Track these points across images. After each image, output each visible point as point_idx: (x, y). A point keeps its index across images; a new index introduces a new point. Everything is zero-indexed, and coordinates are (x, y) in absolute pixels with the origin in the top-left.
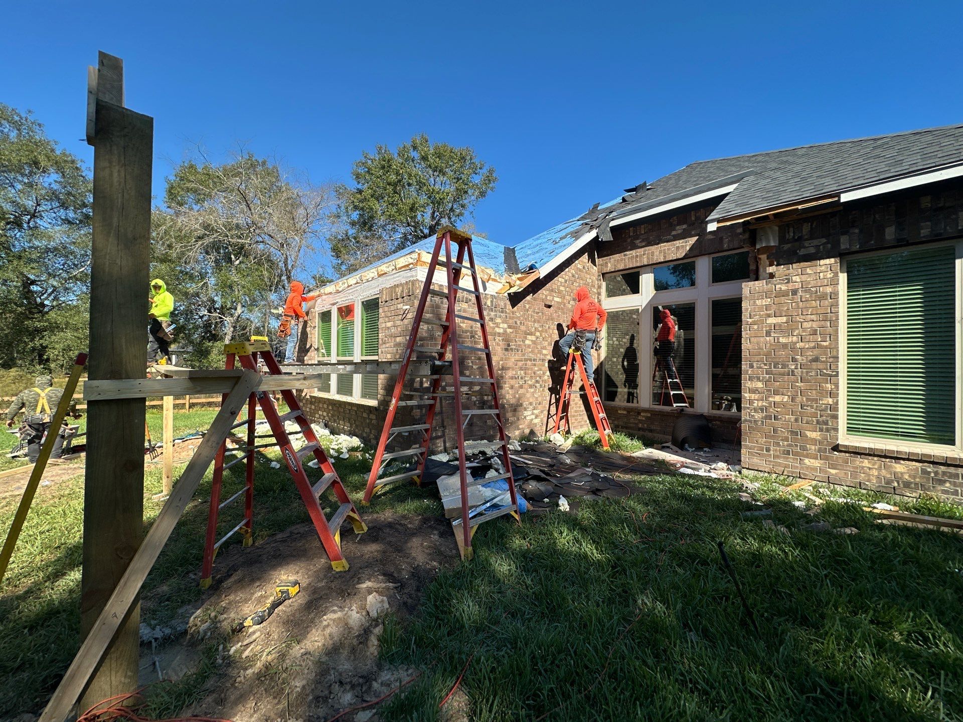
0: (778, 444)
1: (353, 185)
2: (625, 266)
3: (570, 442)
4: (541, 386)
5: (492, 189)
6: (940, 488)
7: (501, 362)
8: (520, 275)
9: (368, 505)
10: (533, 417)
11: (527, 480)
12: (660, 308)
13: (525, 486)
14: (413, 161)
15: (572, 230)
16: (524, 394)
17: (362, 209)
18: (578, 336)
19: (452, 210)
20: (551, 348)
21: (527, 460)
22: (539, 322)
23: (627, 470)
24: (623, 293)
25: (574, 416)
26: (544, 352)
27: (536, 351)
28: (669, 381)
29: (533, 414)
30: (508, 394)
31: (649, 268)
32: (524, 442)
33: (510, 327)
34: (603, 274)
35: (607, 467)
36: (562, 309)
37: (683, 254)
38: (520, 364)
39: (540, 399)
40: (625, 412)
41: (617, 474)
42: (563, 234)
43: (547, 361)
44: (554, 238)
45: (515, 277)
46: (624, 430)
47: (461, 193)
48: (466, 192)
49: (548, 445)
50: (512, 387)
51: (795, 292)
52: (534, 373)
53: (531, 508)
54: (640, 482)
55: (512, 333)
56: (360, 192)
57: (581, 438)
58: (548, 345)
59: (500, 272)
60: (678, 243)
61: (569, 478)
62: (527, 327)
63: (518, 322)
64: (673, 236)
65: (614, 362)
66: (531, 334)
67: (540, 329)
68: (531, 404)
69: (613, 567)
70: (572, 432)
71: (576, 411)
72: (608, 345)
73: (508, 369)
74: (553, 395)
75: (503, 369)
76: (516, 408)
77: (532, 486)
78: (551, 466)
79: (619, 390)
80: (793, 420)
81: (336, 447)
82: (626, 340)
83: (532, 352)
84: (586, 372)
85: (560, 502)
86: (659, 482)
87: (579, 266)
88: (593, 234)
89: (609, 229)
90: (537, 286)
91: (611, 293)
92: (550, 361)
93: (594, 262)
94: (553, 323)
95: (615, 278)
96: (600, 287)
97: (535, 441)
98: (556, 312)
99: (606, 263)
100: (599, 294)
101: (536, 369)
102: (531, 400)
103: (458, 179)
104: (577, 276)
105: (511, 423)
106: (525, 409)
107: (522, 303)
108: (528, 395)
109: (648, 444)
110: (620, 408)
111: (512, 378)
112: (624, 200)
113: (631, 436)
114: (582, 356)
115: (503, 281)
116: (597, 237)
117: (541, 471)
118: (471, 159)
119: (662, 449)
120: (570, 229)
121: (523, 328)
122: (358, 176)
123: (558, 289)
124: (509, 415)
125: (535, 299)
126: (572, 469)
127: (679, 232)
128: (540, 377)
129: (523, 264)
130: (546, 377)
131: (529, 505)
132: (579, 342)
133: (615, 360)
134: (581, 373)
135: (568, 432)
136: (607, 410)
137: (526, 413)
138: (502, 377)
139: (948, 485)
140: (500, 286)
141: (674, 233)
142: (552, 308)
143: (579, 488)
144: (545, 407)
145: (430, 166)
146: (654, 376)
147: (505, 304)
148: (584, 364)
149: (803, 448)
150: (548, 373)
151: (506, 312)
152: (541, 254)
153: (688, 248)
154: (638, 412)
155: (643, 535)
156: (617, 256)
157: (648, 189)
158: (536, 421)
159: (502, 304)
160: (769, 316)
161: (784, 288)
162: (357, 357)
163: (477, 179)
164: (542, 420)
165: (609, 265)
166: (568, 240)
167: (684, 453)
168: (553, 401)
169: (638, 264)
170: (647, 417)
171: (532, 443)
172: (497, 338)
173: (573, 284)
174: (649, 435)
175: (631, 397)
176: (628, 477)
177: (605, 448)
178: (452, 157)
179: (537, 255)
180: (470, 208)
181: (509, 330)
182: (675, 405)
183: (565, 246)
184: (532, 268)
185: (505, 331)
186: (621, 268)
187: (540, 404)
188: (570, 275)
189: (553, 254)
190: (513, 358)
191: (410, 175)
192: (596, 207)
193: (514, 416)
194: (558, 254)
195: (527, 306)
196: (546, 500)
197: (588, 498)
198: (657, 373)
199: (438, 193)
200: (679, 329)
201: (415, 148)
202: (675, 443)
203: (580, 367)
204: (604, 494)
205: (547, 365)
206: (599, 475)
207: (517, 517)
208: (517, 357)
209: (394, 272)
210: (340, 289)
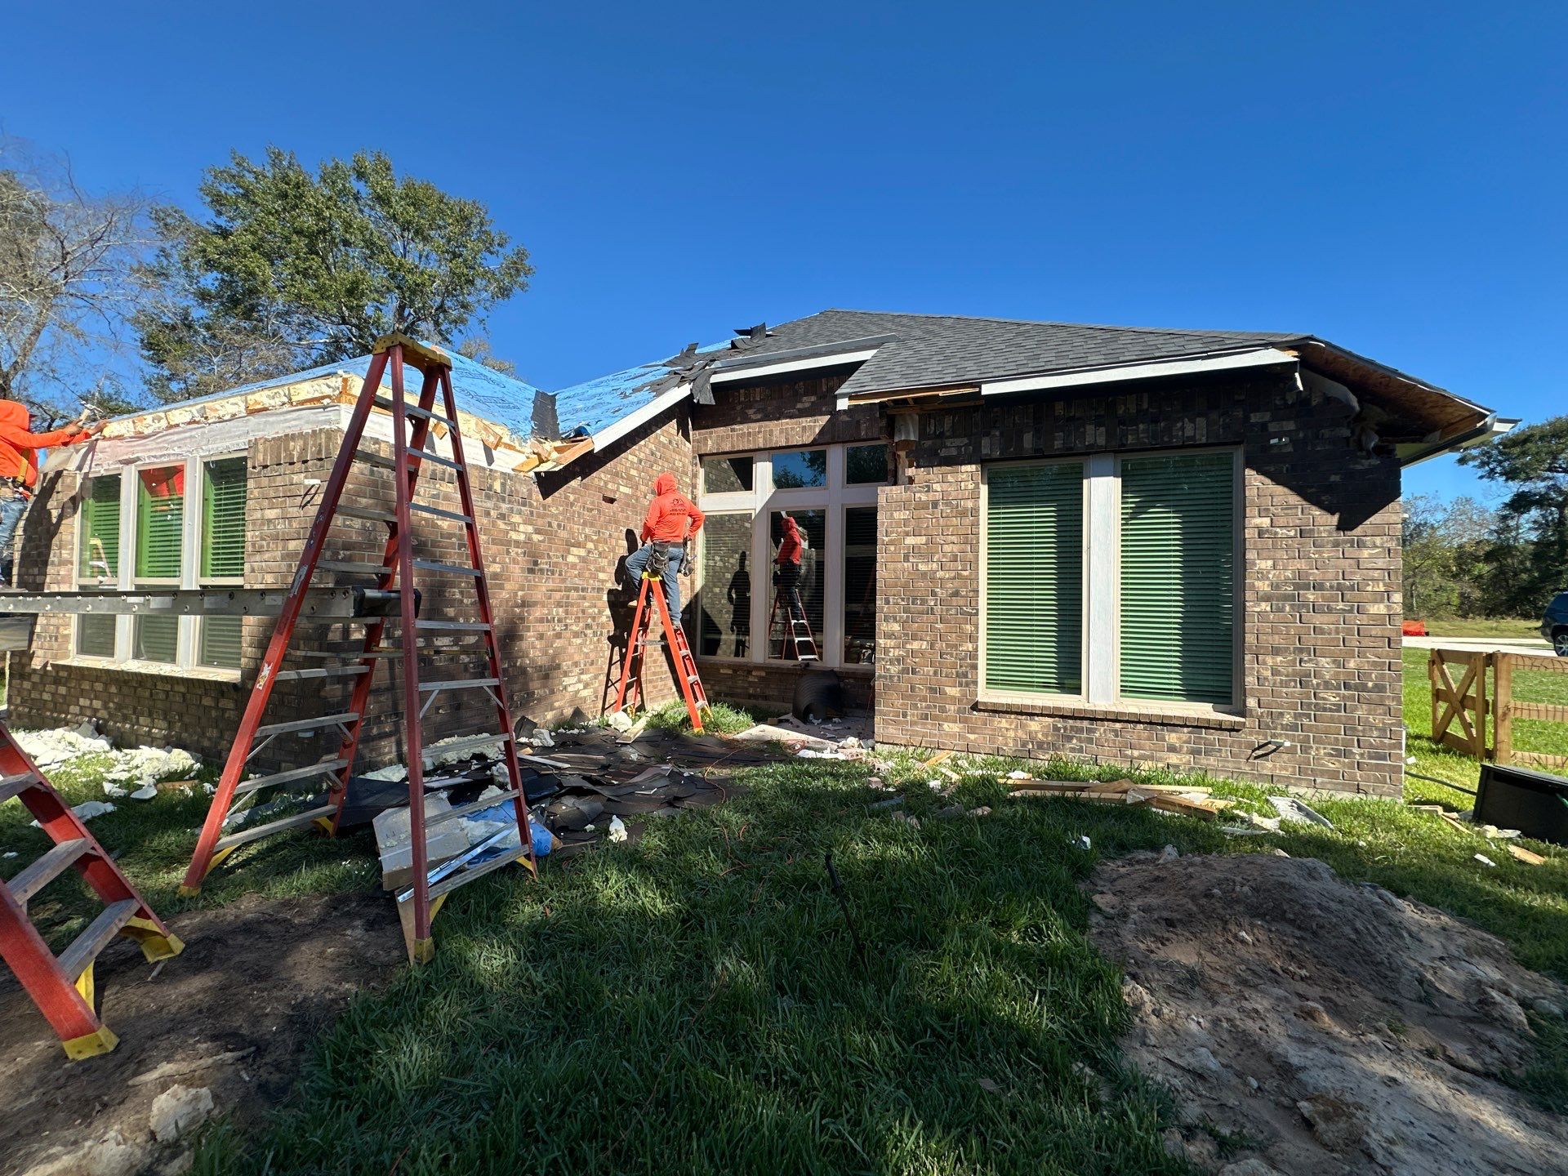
0: (915, 706)
1: (205, 216)
2: (733, 446)
3: (642, 723)
4: (595, 634)
5: (523, 286)
6: (1068, 746)
7: (520, 593)
8: (558, 444)
9: (194, 894)
10: (581, 686)
11: (559, 797)
12: (784, 514)
13: (554, 809)
14: (357, 199)
15: (653, 379)
16: (564, 649)
17: (228, 269)
18: (655, 551)
19: (441, 308)
20: (613, 569)
21: (562, 762)
22: (592, 525)
23: (725, 761)
24: (731, 488)
25: (651, 681)
26: (602, 576)
27: (587, 574)
28: (793, 622)
29: (579, 681)
30: (533, 648)
31: (765, 454)
32: (562, 730)
33: (538, 531)
34: (701, 456)
35: (698, 760)
36: (634, 506)
37: (811, 439)
38: (557, 596)
39: (592, 656)
40: (730, 672)
41: (710, 769)
42: (638, 383)
43: (606, 592)
44: (623, 387)
45: (549, 445)
46: (728, 699)
47: (461, 282)
48: (471, 282)
49: (604, 732)
50: (541, 637)
51: (935, 505)
52: (583, 612)
53: (560, 845)
54: (741, 779)
55: (543, 541)
56: (224, 234)
57: (660, 716)
58: (609, 564)
59: (521, 434)
60: (806, 421)
61: (634, 785)
62: (571, 532)
63: (555, 524)
64: (799, 410)
65: (716, 594)
66: (578, 545)
67: (595, 538)
68: (576, 664)
69: (684, 921)
70: (648, 707)
71: (654, 674)
72: (707, 567)
73: (535, 604)
74: (617, 649)
75: (524, 604)
76: (549, 672)
77: (566, 806)
78: (605, 767)
79: (723, 637)
80: (931, 673)
81: (124, 776)
82: (734, 560)
83: (579, 575)
84: (669, 609)
85: (612, 828)
86: (769, 776)
87: (662, 439)
88: (684, 391)
89: (709, 387)
90: (588, 464)
91: (713, 487)
92: (610, 592)
93: (686, 436)
94: (617, 529)
95: (719, 463)
96: (695, 476)
97: (583, 727)
98: (622, 511)
99: (706, 439)
100: (694, 486)
101: (586, 604)
102: (576, 658)
103: (455, 256)
104: (658, 454)
105: (539, 700)
106: (566, 674)
107: (561, 491)
108: (571, 650)
109: (759, 719)
110: (723, 666)
111: (541, 620)
112: (734, 346)
113: (737, 708)
114: (663, 583)
115: (528, 450)
116: (691, 397)
117: (585, 778)
118: (482, 224)
119: (779, 723)
120: (650, 378)
121: (563, 534)
122: (218, 200)
123: (628, 474)
124: (536, 687)
125: (586, 487)
126: (640, 768)
127: (807, 405)
128: (594, 619)
129: (566, 425)
130: (604, 619)
131: (556, 841)
132: (657, 560)
133: (717, 590)
134: (662, 611)
135: (641, 708)
136: (702, 669)
137: (567, 681)
138: (522, 619)
139: (1075, 741)
140: (521, 458)
141: (799, 406)
142: (615, 504)
143: (648, 799)
144: (602, 668)
145: (394, 218)
146: (774, 615)
147: (530, 491)
148: (666, 598)
149: (943, 710)
150: (608, 612)
151: (531, 505)
152: (598, 411)
153: (817, 431)
154: (749, 669)
155: (736, 861)
156: (721, 430)
157: (768, 336)
158: (585, 693)
159: (524, 490)
160: (907, 534)
161: (924, 498)
162: (190, 578)
163: (493, 264)
164: (596, 691)
165: (710, 442)
166: (644, 394)
167: (808, 727)
168: (616, 657)
169: (751, 447)
170: (760, 678)
171: (576, 731)
172: (513, 551)
173: (651, 467)
174: (762, 703)
175: (741, 647)
176: (724, 772)
177: (696, 730)
178: (442, 211)
179: (593, 413)
180: (480, 312)
181: (536, 537)
182: (800, 658)
183: (639, 404)
184: (580, 432)
185: (530, 539)
186: (727, 449)
187: (592, 664)
188: (648, 452)
189: (618, 413)
190: (543, 586)
191: (348, 225)
192: (692, 348)
193: (544, 686)
194: (626, 415)
195: (572, 497)
196: (590, 827)
197: (660, 814)
198: (777, 611)
199: (410, 271)
200: (810, 547)
201: (361, 175)
202: (797, 715)
203: (660, 602)
204: (686, 804)
205: (605, 598)
206: (681, 774)
207: (530, 866)
208: (551, 584)
209: (287, 408)
210: (147, 432)
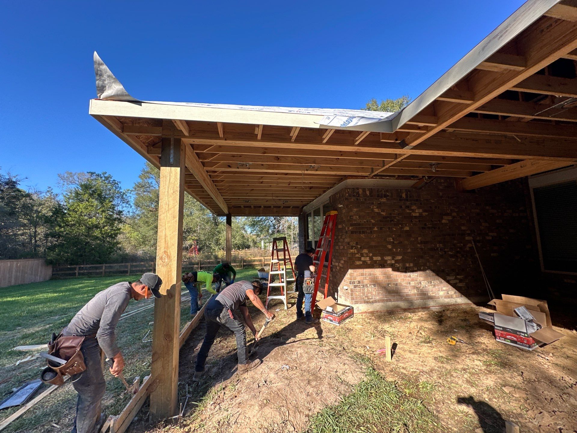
33: (425, 211)
50: (432, 257)
55: (428, 215)
66: (447, 214)
68: (453, 270)
102: (453, 267)
111: (431, 250)
144: (470, 273)
172: (414, 220)
181: (425, 214)
185: (421, 215)
